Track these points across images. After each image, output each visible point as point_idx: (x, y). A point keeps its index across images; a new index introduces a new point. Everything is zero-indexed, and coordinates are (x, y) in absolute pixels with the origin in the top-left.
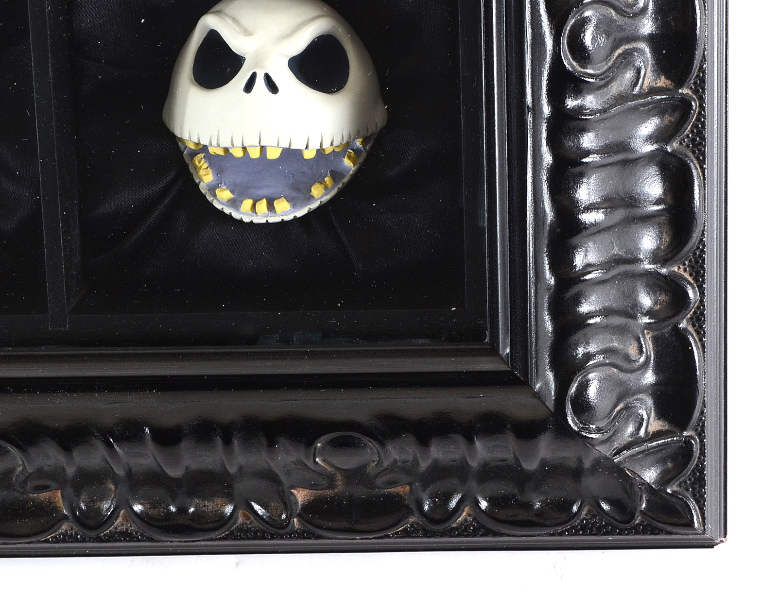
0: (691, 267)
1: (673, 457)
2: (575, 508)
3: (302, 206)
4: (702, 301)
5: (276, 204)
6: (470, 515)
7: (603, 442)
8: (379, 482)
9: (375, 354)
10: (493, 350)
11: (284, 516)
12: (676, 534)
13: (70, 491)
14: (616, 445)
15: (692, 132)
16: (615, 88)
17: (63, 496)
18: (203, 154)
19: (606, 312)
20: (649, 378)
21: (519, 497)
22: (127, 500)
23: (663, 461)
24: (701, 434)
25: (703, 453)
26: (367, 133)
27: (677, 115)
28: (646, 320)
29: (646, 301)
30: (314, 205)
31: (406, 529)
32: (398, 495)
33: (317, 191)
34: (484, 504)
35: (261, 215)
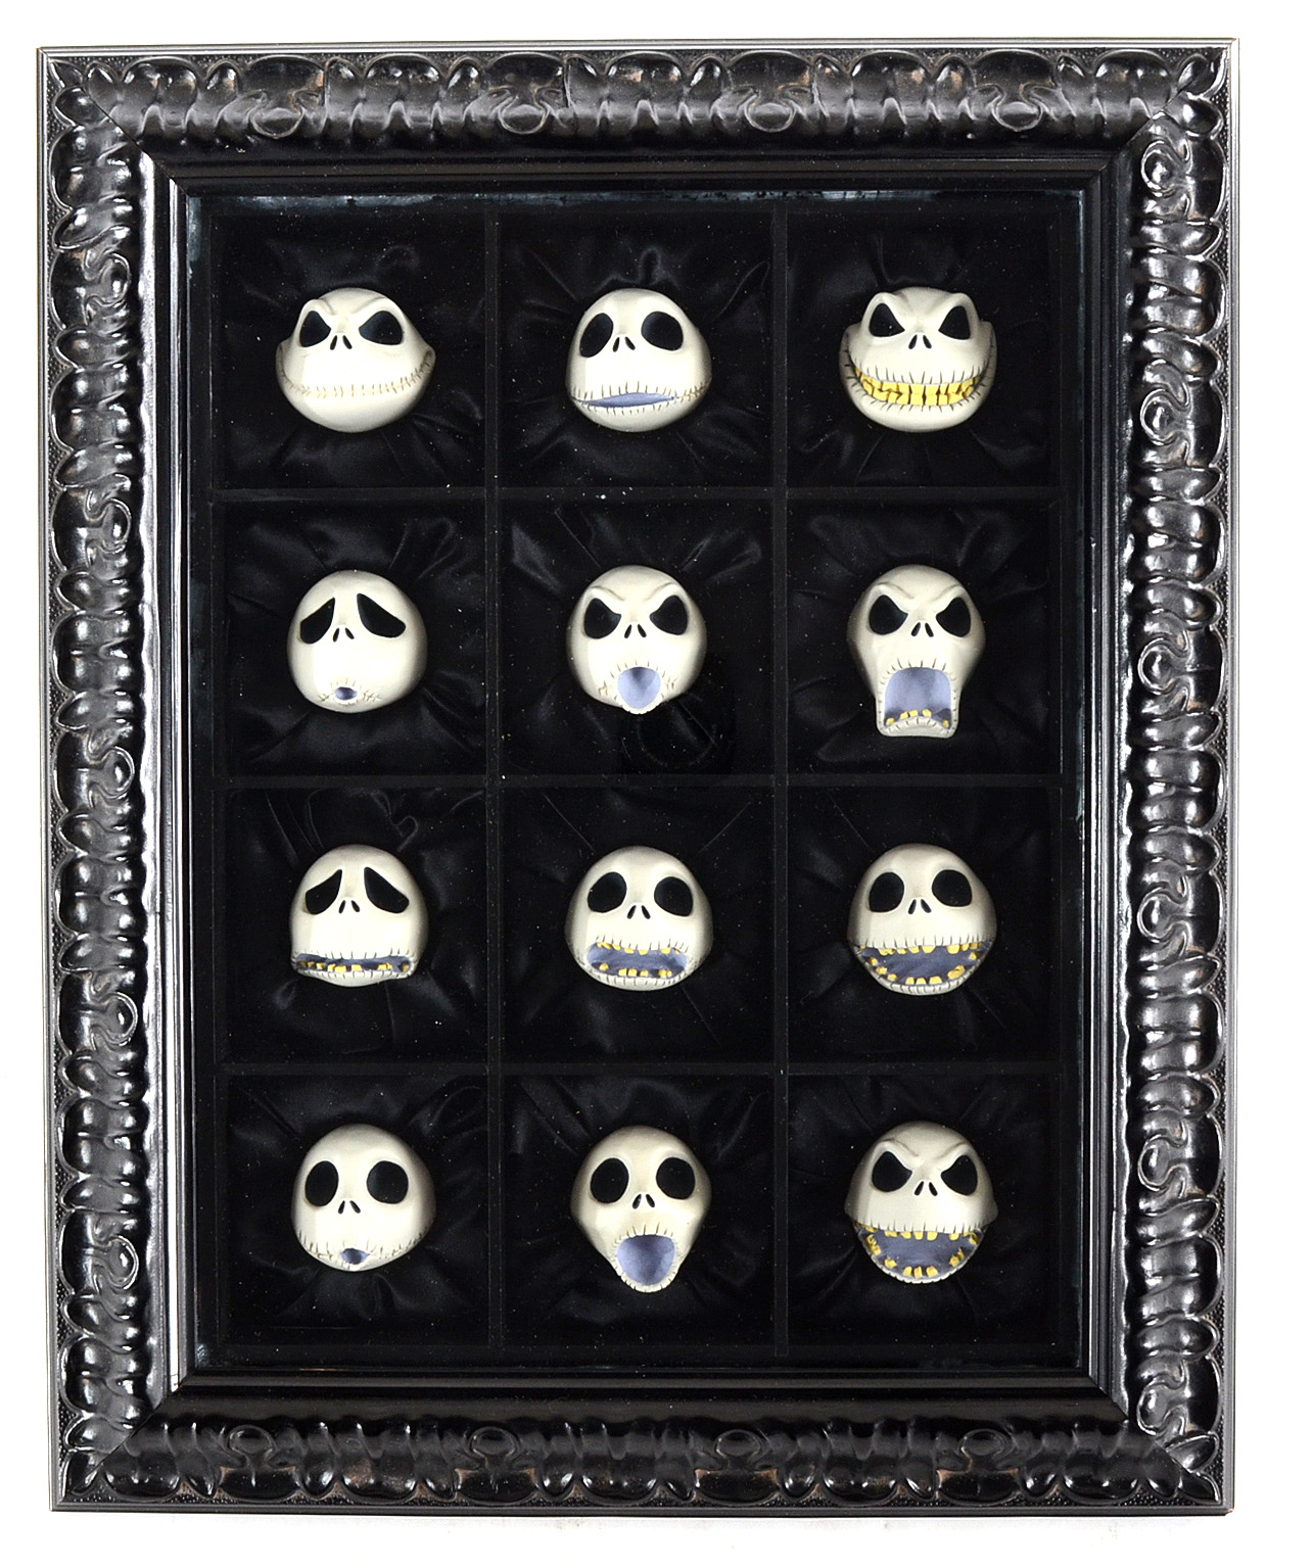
0: (1214, 1316)
1: (1201, 1450)
2: (1133, 1485)
3: (945, 1272)
4: (1221, 1340)
5: (928, 1270)
6: (1058, 1490)
7: (1159, 1438)
8: (999, 1465)
9: (996, 1376)
10: (1084, 1372)
11: (930, 1489)
12: (1202, 1505)
13: (783, 1470)
14: (1166, 1440)
15: (1215, 1223)
16: (1168, 1195)
17: (777, 1473)
18: (877, 1236)
19: (1160, 1348)
20: (1187, 1393)
21: (1093, 1478)
22: (822, 1477)
23: (1195, 1452)
24: (1220, 1434)
25: (1221, 1447)
27: (1206, 1212)
28: (1186, 1353)
29: (1186, 1339)
30: (953, 1272)
31: (1013, 1501)
32: (1009, 1475)
33: (954, 1261)
34: (1069, 1483)
35: (918, 1278)
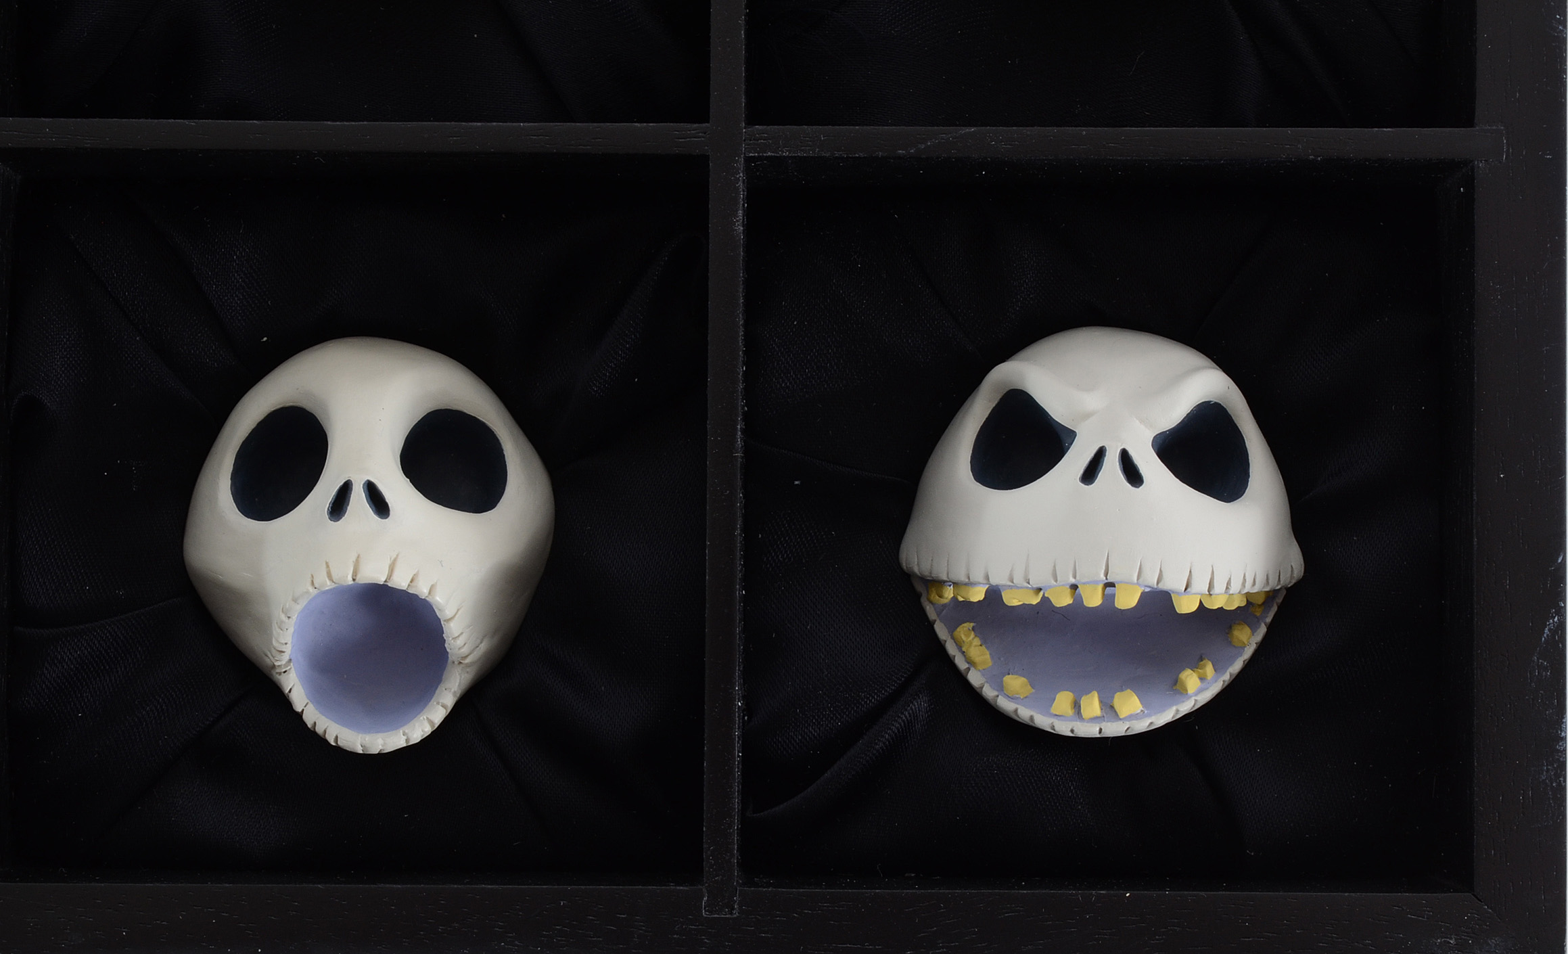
5: (1117, 700)
18: (972, 624)
26: (1277, 585)
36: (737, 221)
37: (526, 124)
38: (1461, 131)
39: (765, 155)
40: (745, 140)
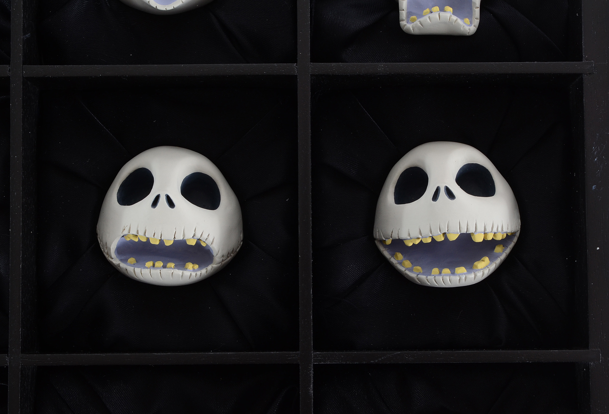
36: (311, 389)
37: (230, 353)
38: (584, 351)
39: (321, 363)
40: (313, 358)
